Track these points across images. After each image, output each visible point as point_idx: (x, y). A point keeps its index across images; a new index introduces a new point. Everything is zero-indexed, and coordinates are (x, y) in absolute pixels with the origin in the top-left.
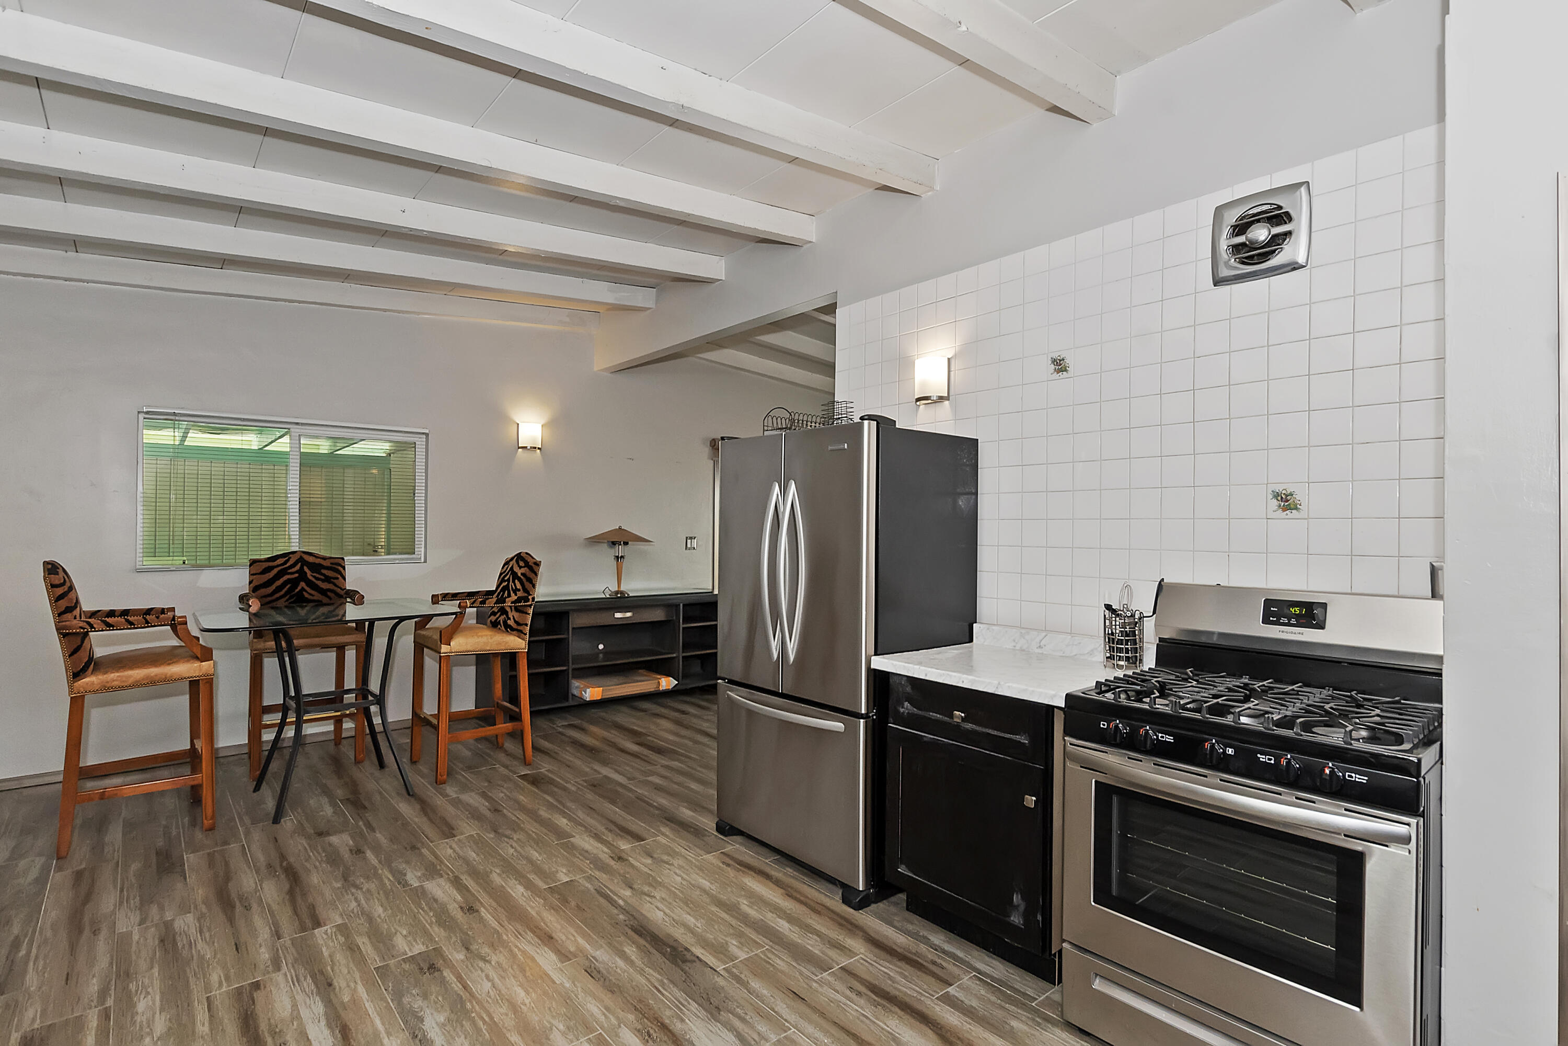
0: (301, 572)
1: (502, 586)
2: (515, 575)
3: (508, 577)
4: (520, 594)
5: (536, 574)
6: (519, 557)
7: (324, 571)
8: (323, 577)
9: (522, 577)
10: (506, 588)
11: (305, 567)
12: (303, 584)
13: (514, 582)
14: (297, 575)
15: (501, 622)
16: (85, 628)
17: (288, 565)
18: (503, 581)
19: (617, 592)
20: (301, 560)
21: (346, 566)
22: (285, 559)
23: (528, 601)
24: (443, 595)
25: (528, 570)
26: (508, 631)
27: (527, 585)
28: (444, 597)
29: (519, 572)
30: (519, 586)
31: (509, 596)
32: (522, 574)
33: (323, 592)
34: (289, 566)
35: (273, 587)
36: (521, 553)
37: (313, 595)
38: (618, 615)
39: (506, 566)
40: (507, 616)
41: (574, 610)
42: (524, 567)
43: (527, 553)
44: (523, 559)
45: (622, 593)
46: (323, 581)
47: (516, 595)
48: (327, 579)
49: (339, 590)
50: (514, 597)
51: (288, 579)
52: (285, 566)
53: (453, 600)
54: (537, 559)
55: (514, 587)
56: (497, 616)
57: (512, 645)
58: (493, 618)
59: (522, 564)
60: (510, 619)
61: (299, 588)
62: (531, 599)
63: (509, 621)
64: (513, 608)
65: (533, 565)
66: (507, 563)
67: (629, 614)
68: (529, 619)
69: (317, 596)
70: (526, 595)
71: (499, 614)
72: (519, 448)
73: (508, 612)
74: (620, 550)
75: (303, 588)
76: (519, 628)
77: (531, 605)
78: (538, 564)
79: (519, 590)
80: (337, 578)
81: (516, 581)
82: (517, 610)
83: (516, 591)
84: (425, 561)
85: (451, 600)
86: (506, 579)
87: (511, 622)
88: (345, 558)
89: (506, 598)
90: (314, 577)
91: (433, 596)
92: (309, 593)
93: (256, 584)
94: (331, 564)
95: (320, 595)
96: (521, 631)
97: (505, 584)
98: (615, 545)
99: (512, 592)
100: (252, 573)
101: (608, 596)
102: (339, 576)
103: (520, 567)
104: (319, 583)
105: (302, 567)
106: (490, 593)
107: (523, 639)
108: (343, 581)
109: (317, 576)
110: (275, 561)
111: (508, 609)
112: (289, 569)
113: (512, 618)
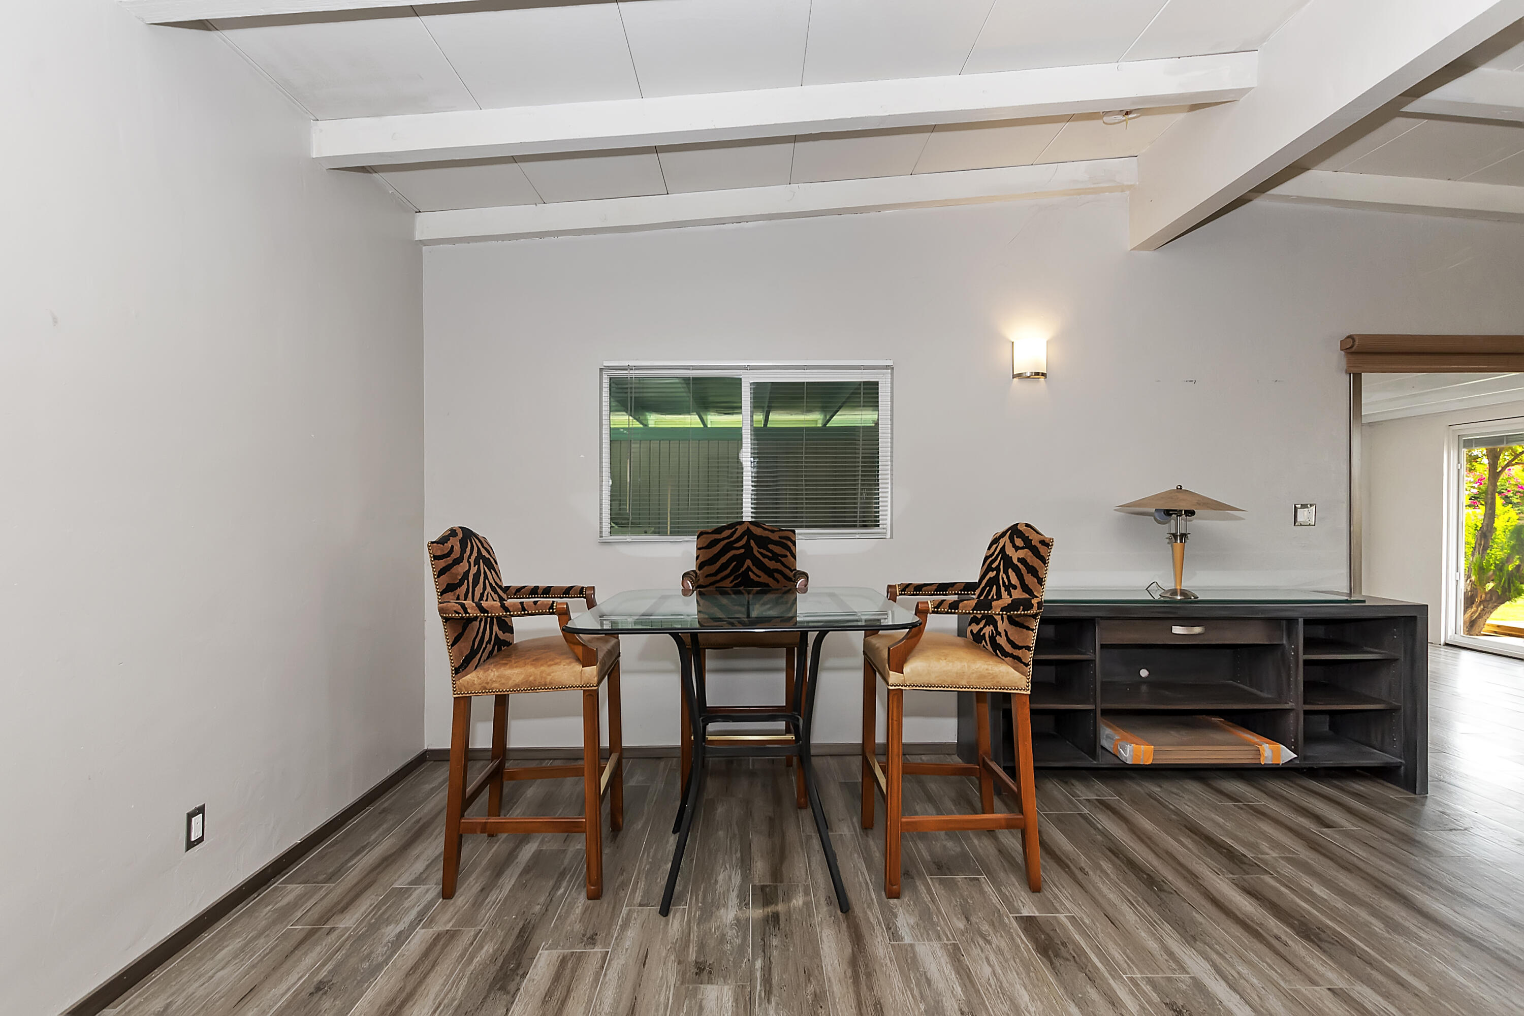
0: (747, 546)
1: (987, 578)
2: (1007, 560)
3: (997, 563)
4: (1018, 594)
5: (1044, 561)
6: (1014, 531)
7: (771, 546)
8: (770, 555)
9: (1019, 564)
10: (994, 581)
11: (752, 542)
12: (748, 562)
13: (1006, 572)
14: (742, 551)
15: (987, 636)
16: (460, 613)
17: (735, 537)
18: (989, 569)
19: (1174, 592)
20: (748, 532)
21: (797, 541)
22: (731, 531)
23: (1032, 606)
24: (902, 588)
25: (1030, 553)
26: (997, 655)
27: (1029, 579)
28: (904, 590)
29: (1015, 556)
30: (1014, 580)
31: (999, 596)
32: (1019, 560)
33: (770, 572)
34: (735, 539)
35: (719, 564)
36: (1017, 524)
37: (760, 577)
38: (1177, 630)
39: (995, 546)
40: (996, 628)
41: (1102, 618)
42: (1022, 548)
43: (1027, 525)
44: (1021, 534)
45: (1183, 593)
46: (770, 559)
47: (1010, 594)
48: (775, 557)
49: (787, 571)
50: (1006, 600)
51: (734, 555)
52: (732, 539)
53: (917, 595)
54: (1046, 536)
55: (1006, 580)
56: (981, 625)
57: (1004, 681)
58: (975, 628)
59: (1019, 542)
60: (999, 634)
61: (745, 566)
62: (1036, 605)
63: (998, 638)
64: (1005, 617)
65: (1039, 546)
66: (995, 541)
67: (1197, 630)
68: (1032, 639)
69: (764, 578)
70: (1027, 596)
71: (984, 622)
72: (1014, 376)
73: (996, 622)
74: (1182, 524)
75: (748, 567)
76: (1017, 652)
77: (1037, 614)
78: (1047, 544)
79: (1015, 587)
80: (786, 556)
81: (1010, 570)
82: (1012, 621)
83: (1009, 587)
84: (892, 537)
85: (913, 595)
86: (994, 566)
87: (1002, 641)
88: (797, 531)
89: (993, 600)
90: (761, 553)
91: (889, 586)
92: (757, 575)
93: (703, 560)
94: (780, 537)
95: (766, 576)
96: (1019, 659)
97: (992, 574)
98: (1171, 515)
99: (1003, 589)
100: (699, 547)
101: (1157, 597)
102: (788, 554)
103: (1017, 548)
104: (766, 561)
105: (748, 542)
106: (969, 587)
107: (1023, 673)
108: (793, 560)
109: (765, 552)
110: (720, 533)
111: (998, 618)
112: (735, 544)
113: (1003, 634)
